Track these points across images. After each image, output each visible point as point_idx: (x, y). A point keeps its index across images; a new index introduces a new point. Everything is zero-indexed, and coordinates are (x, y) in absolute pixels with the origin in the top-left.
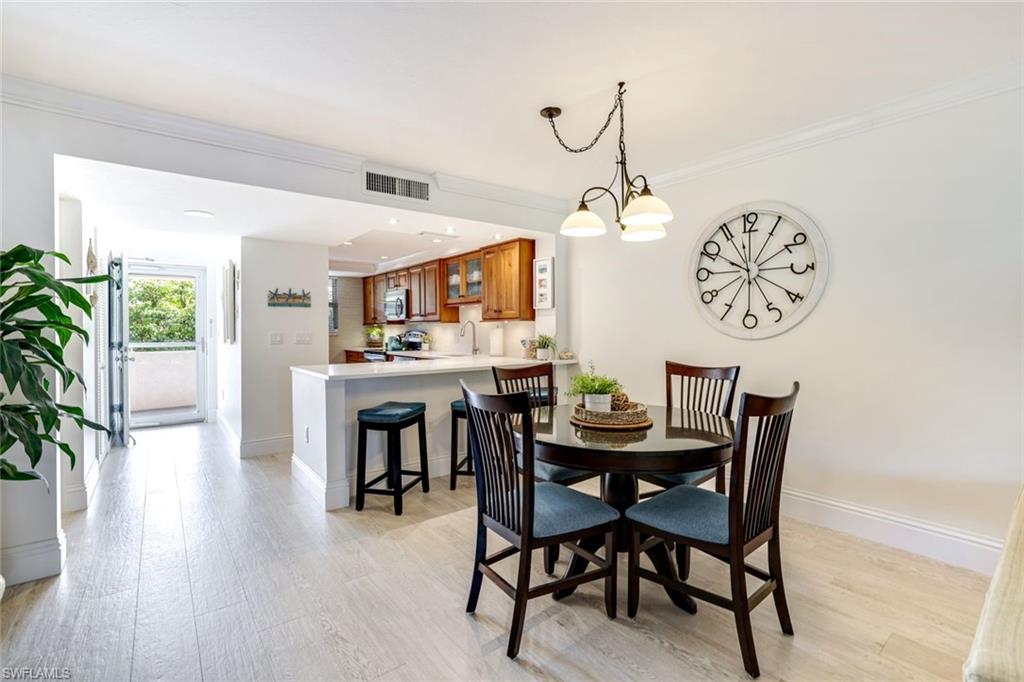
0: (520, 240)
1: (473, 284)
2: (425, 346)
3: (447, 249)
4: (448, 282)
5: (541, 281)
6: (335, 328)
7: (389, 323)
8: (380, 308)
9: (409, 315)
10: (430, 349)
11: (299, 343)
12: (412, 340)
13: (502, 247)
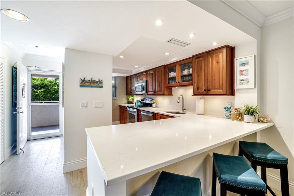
0: (227, 47)
1: (185, 76)
2: (154, 105)
3: (170, 59)
4: (168, 76)
5: (241, 71)
6: (116, 96)
7: (137, 95)
8: (133, 88)
9: (147, 92)
10: (156, 107)
11: (96, 107)
12: (147, 102)
13: (210, 53)
